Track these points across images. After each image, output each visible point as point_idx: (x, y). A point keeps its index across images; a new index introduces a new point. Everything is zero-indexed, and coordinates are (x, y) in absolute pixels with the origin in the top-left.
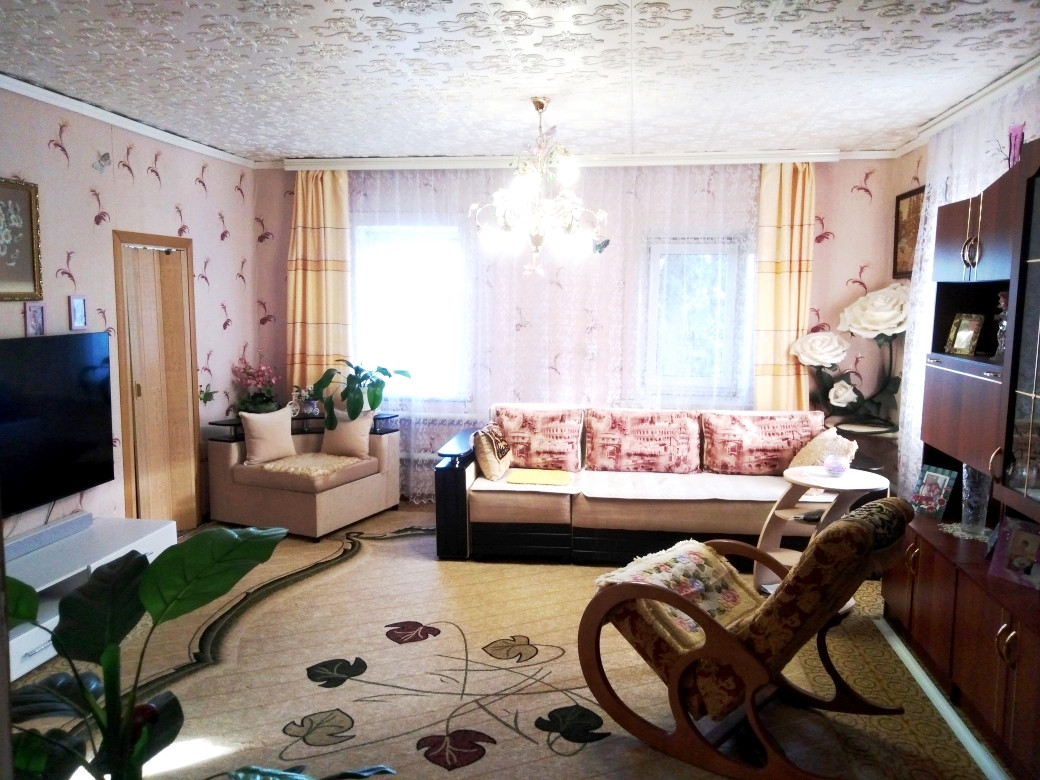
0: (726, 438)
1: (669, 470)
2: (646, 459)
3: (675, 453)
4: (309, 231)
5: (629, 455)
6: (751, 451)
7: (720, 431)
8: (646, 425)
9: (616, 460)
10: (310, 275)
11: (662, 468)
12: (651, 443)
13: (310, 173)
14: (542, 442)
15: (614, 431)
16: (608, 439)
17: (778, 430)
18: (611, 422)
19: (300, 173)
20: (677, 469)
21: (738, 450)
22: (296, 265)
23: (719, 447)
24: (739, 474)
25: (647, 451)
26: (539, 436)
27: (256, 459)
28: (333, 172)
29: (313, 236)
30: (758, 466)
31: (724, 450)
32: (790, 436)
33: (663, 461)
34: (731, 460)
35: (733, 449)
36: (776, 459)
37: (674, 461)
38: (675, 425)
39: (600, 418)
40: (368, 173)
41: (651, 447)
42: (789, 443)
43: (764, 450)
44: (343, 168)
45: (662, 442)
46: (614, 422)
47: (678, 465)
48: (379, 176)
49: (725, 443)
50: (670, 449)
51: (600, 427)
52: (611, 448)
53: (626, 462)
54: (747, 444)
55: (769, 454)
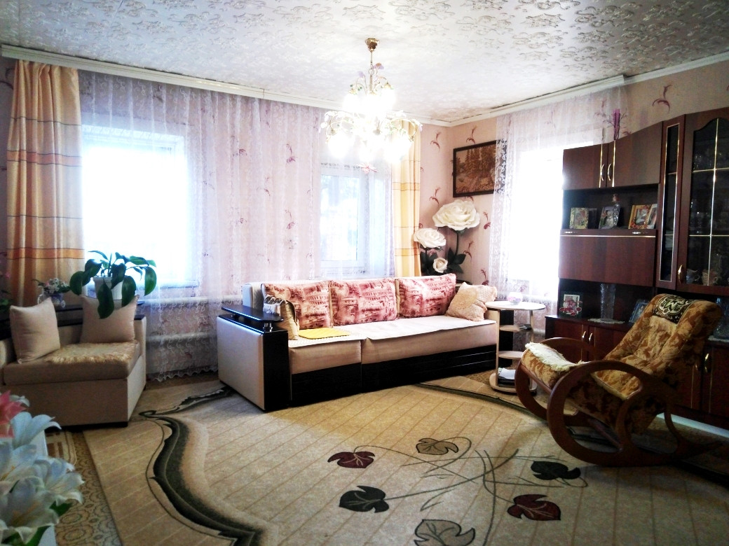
0: (414, 294)
1: (385, 319)
2: (374, 312)
3: (388, 306)
4: (36, 124)
5: (363, 311)
6: (427, 301)
7: (410, 290)
8: (369, 289)
9: (355, 316)
10: (37, 169)
11: (382, 318)
12: (375, 301)
13: (36, 65)
14: (308, 308)
15: (352, 295)
16: (349, 301)
17: (438, 286)
18: (348, 289)
19: (21, 62)
20: (389, 318)
21: (420, 301)
22: (20, 155)
23: (410, 300)
24: (421, 316)
25: (374, 307)
26: (307, 303)
27: (33, 355)
28: (62, 68)
29: (39, 129)
30: (431, 309)
31: (413, 302)
32: (444, 289)
33: (383, 313)
34: (417, 308)
35: (418, 301)
36: (440, 305)
37: (388, 312)
38: (385, 288)
39: (341, 287)
40: (100, 76)
41: (375, 304)
42: (445, 294)
43: (434, 300)
44: (75, 66)
45: (381, 300)
46: (350, 289)
47: (390, 315)
48: (111, 81)
49: (413, 297)
50: (385, 304)
51: (342, 293)
52: (352, 307)
53: (362, 316)
54: (425, 297)
55: (437, 302)
